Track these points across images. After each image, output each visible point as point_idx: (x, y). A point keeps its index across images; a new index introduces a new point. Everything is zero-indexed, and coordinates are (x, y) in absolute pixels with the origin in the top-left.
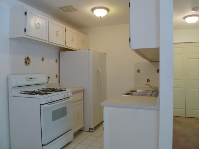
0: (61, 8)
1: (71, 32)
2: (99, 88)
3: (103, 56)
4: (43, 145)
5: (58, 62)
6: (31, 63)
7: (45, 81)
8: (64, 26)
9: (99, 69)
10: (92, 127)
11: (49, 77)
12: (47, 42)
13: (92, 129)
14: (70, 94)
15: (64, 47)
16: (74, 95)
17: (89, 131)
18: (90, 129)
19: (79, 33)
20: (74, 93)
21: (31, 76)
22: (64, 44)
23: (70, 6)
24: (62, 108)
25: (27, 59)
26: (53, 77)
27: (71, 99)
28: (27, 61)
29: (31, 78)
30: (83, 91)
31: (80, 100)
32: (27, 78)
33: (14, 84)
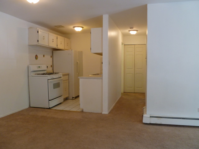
0: (55, 26)
1: (61, 39)
2: (78, 73)
3: (81, 53)
4: (49, 100)
5: (52, 57)
6: (38, 58)
7: (46, 68)
8: (56, 36)
9: (78, 62)
10: (74, 96)
11: (47, 67)
12: (48, 46)
13: (74, 98)
14: (62, 76)
15: (57, 48)
16: (64, 77)
17: (72, 99)
18: (73, 97)
19: (65, 39)
20: (64, 75)
21: (39, 66)
22: (56, 47)
23: (61, 26)
24: (58, 83)
25: (36, 56)
26: (49, 66)
27: (62, 78)
28: (36, 57)
29: (39, 67)
30: (68, 75)
31: (66, 80)
32: (37, 67)
33: (32, 70)
